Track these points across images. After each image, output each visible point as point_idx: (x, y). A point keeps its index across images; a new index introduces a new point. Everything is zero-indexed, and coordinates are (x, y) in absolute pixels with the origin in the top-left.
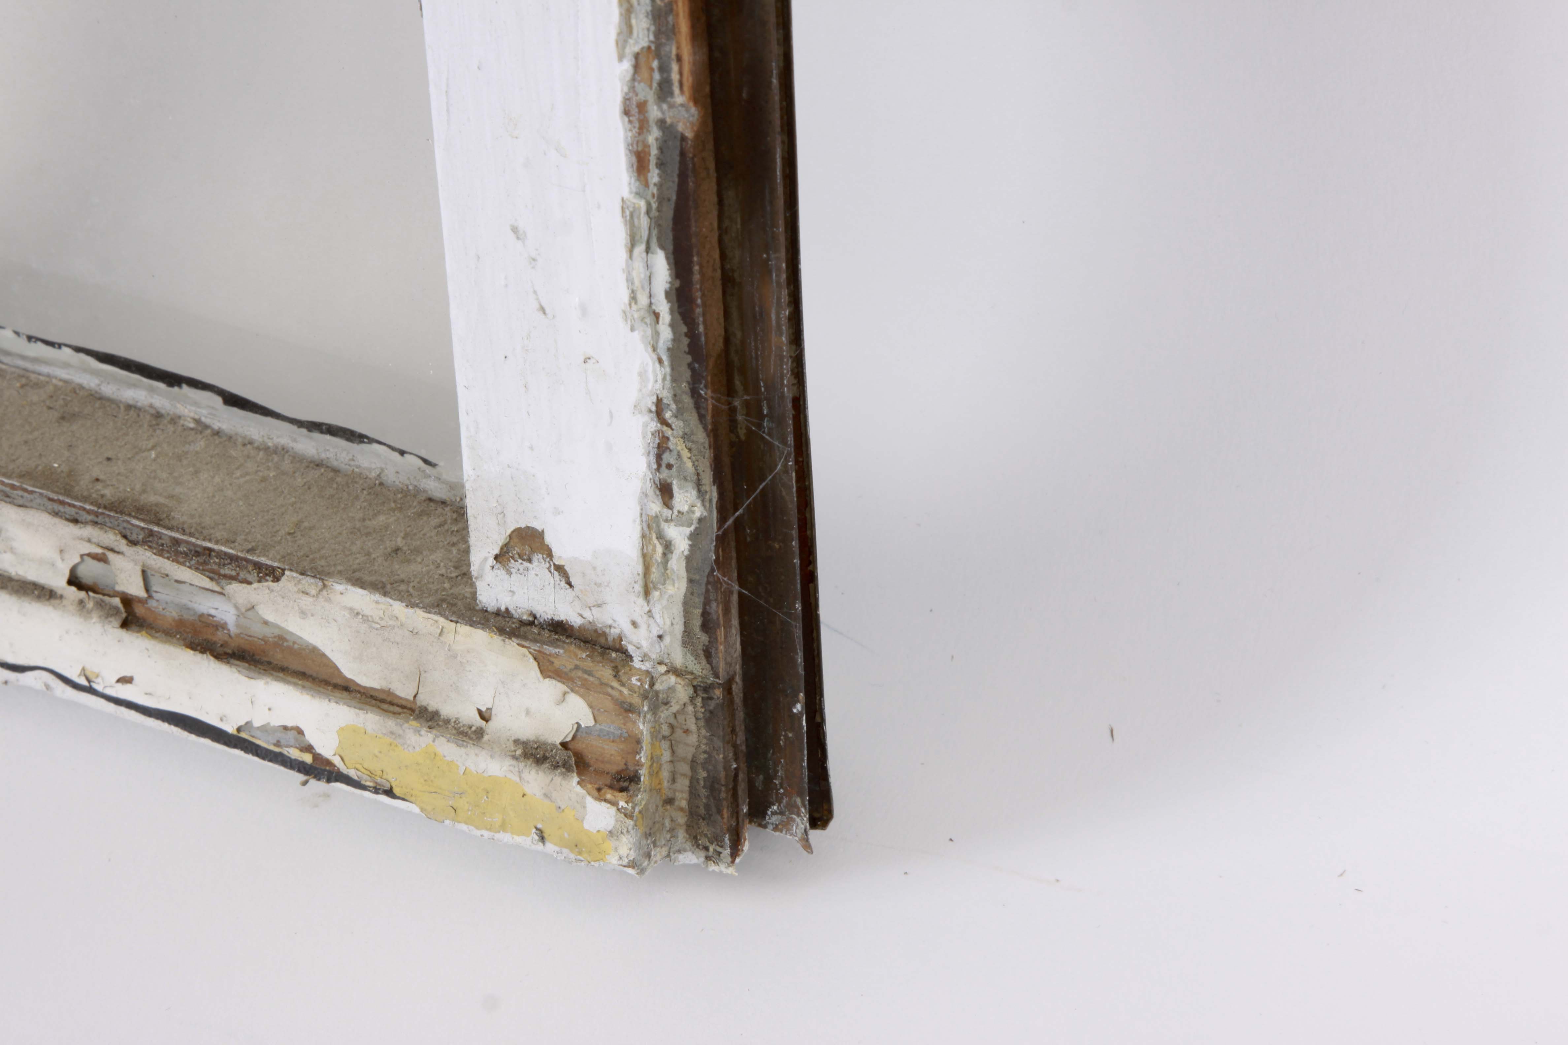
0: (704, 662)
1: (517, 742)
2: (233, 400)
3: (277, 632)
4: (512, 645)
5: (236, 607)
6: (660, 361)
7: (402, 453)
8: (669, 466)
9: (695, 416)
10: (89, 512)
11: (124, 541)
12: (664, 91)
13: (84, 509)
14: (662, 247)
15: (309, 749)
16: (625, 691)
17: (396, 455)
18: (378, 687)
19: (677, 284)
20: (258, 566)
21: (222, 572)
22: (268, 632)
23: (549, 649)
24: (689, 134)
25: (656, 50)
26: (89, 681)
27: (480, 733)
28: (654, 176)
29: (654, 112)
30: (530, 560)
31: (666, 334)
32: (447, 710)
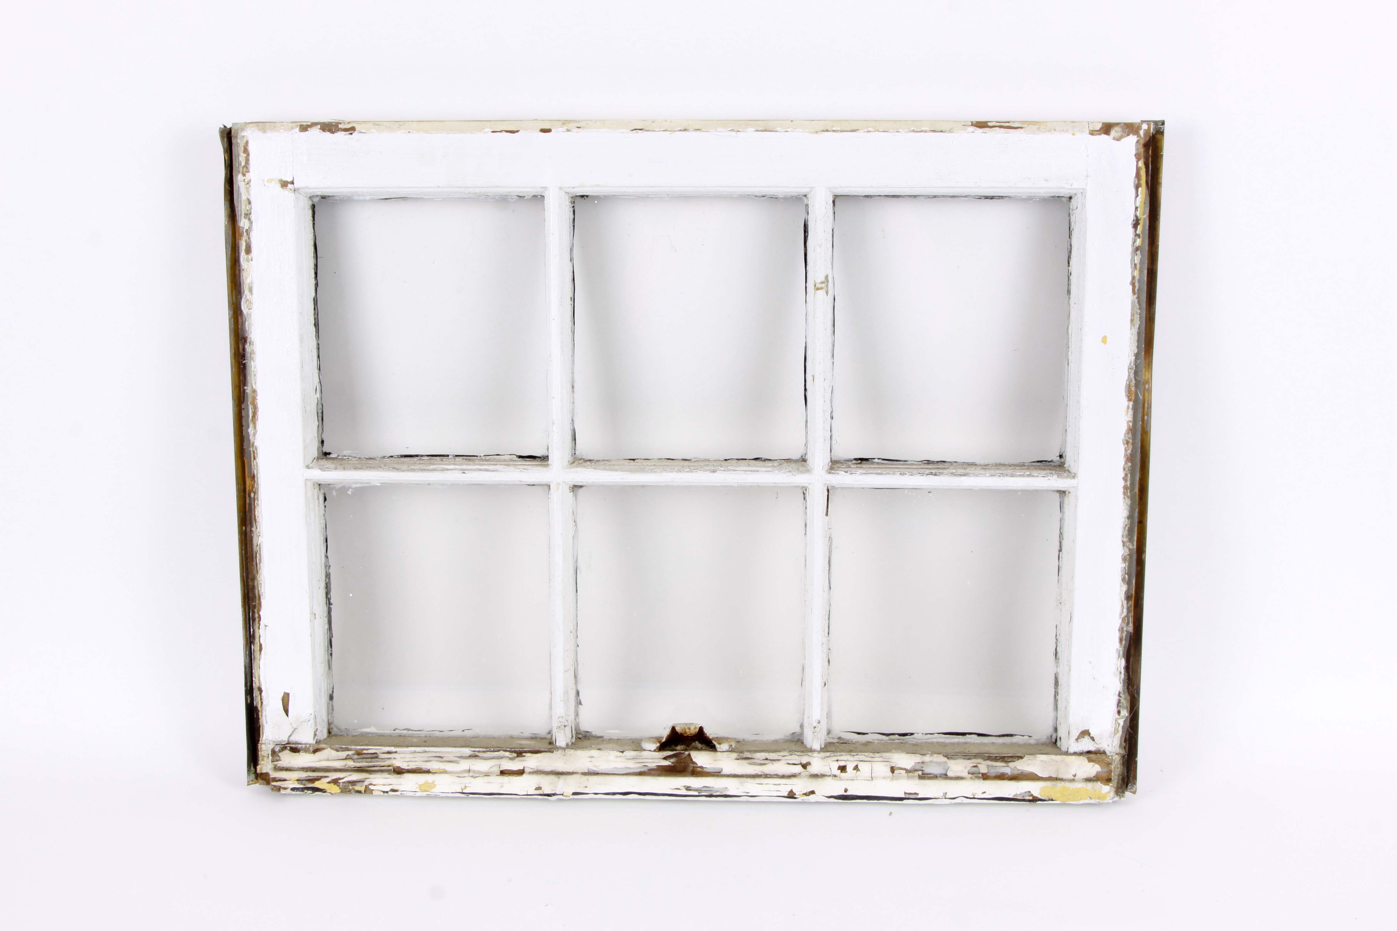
0: (1124, 750)
1: (1083, 779)
2: (979, 735)
3: (1021, 771)
4: (1082, 757)
5: (1011, 768)
6: (1121, 683)
7: (1023, 736)
8: (1120, 706)
9: (1127, 693)
10: (973, 756)
11: (982, 760)
12: (1128, 623)
13: (972, 755)
14: (1123, 657)
15: (1032, 795)
16: (1108, 760)
17: (1022, 737)
18: (1048, 776)
19: (1126, 665)
20: (1017, 756)
21: (1008, 761)
22: (1019, 772)
23: (1089, 756)
24: (1132, 632)
25: (1127, 616)
26: (974, 796)
27: (1074, 780)
28: (1124, 642)
29: (1125, 629)
30: (1084, 738)
31: (1123, 676)
32: (1065, 777)
